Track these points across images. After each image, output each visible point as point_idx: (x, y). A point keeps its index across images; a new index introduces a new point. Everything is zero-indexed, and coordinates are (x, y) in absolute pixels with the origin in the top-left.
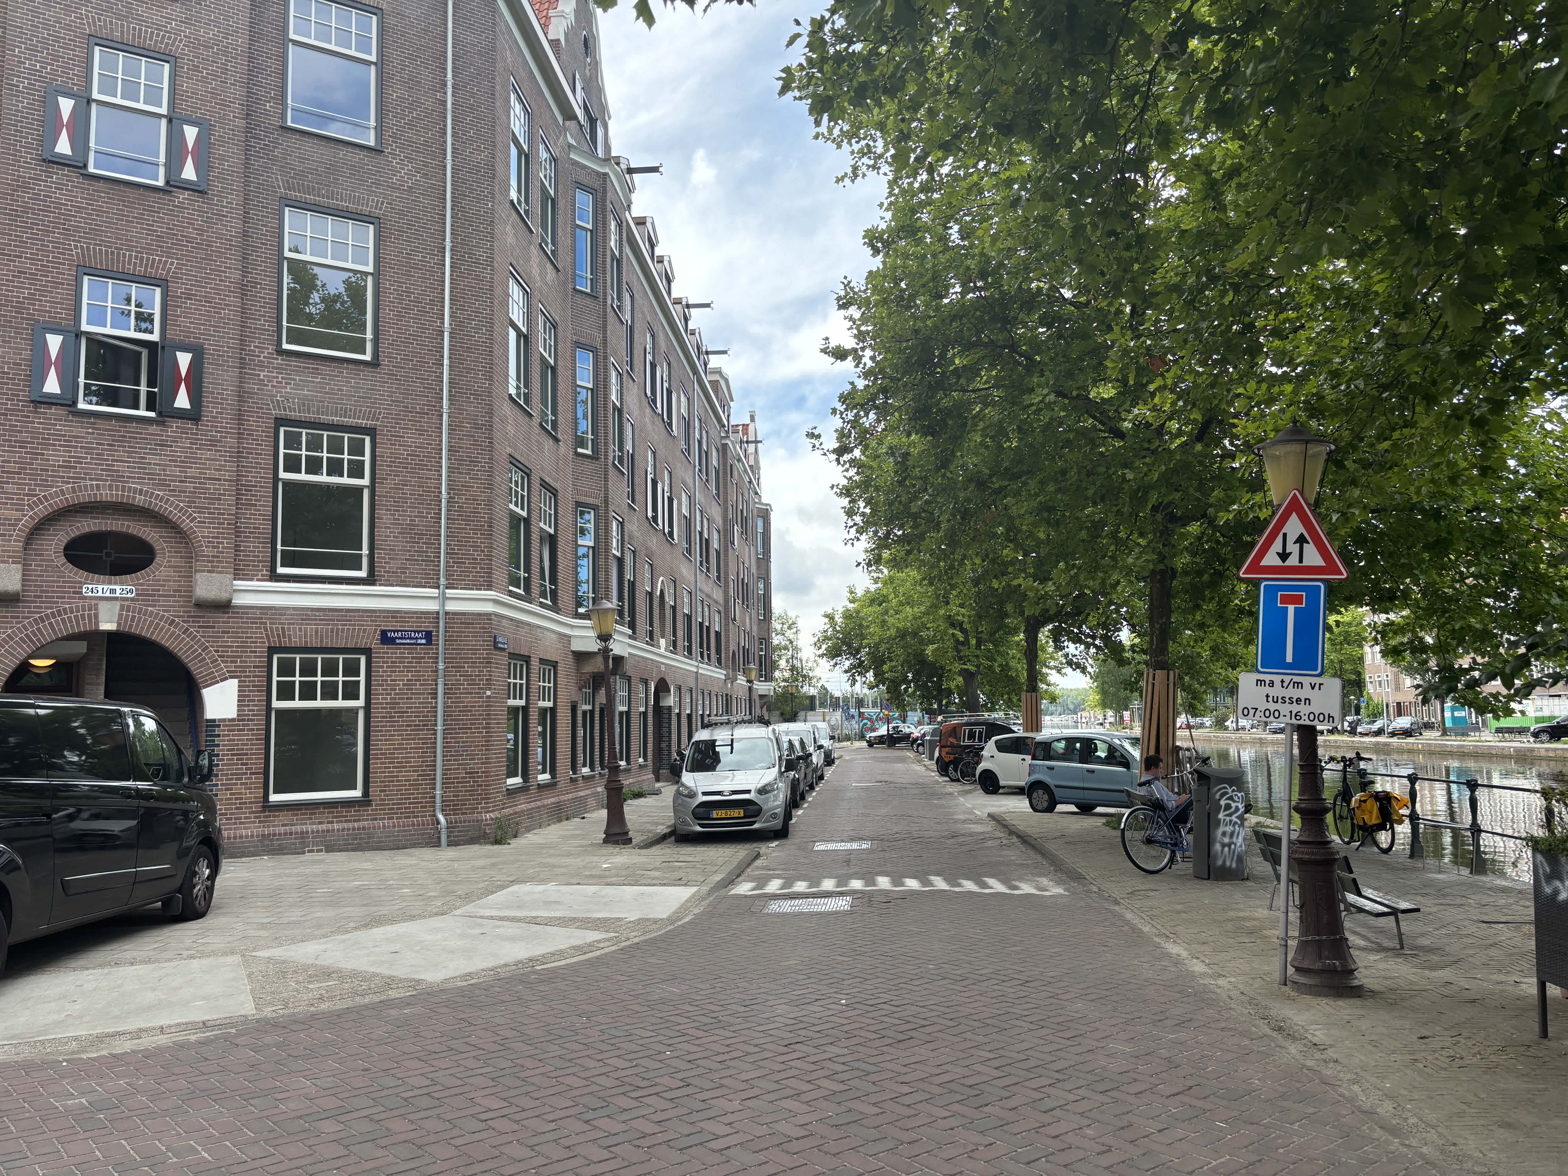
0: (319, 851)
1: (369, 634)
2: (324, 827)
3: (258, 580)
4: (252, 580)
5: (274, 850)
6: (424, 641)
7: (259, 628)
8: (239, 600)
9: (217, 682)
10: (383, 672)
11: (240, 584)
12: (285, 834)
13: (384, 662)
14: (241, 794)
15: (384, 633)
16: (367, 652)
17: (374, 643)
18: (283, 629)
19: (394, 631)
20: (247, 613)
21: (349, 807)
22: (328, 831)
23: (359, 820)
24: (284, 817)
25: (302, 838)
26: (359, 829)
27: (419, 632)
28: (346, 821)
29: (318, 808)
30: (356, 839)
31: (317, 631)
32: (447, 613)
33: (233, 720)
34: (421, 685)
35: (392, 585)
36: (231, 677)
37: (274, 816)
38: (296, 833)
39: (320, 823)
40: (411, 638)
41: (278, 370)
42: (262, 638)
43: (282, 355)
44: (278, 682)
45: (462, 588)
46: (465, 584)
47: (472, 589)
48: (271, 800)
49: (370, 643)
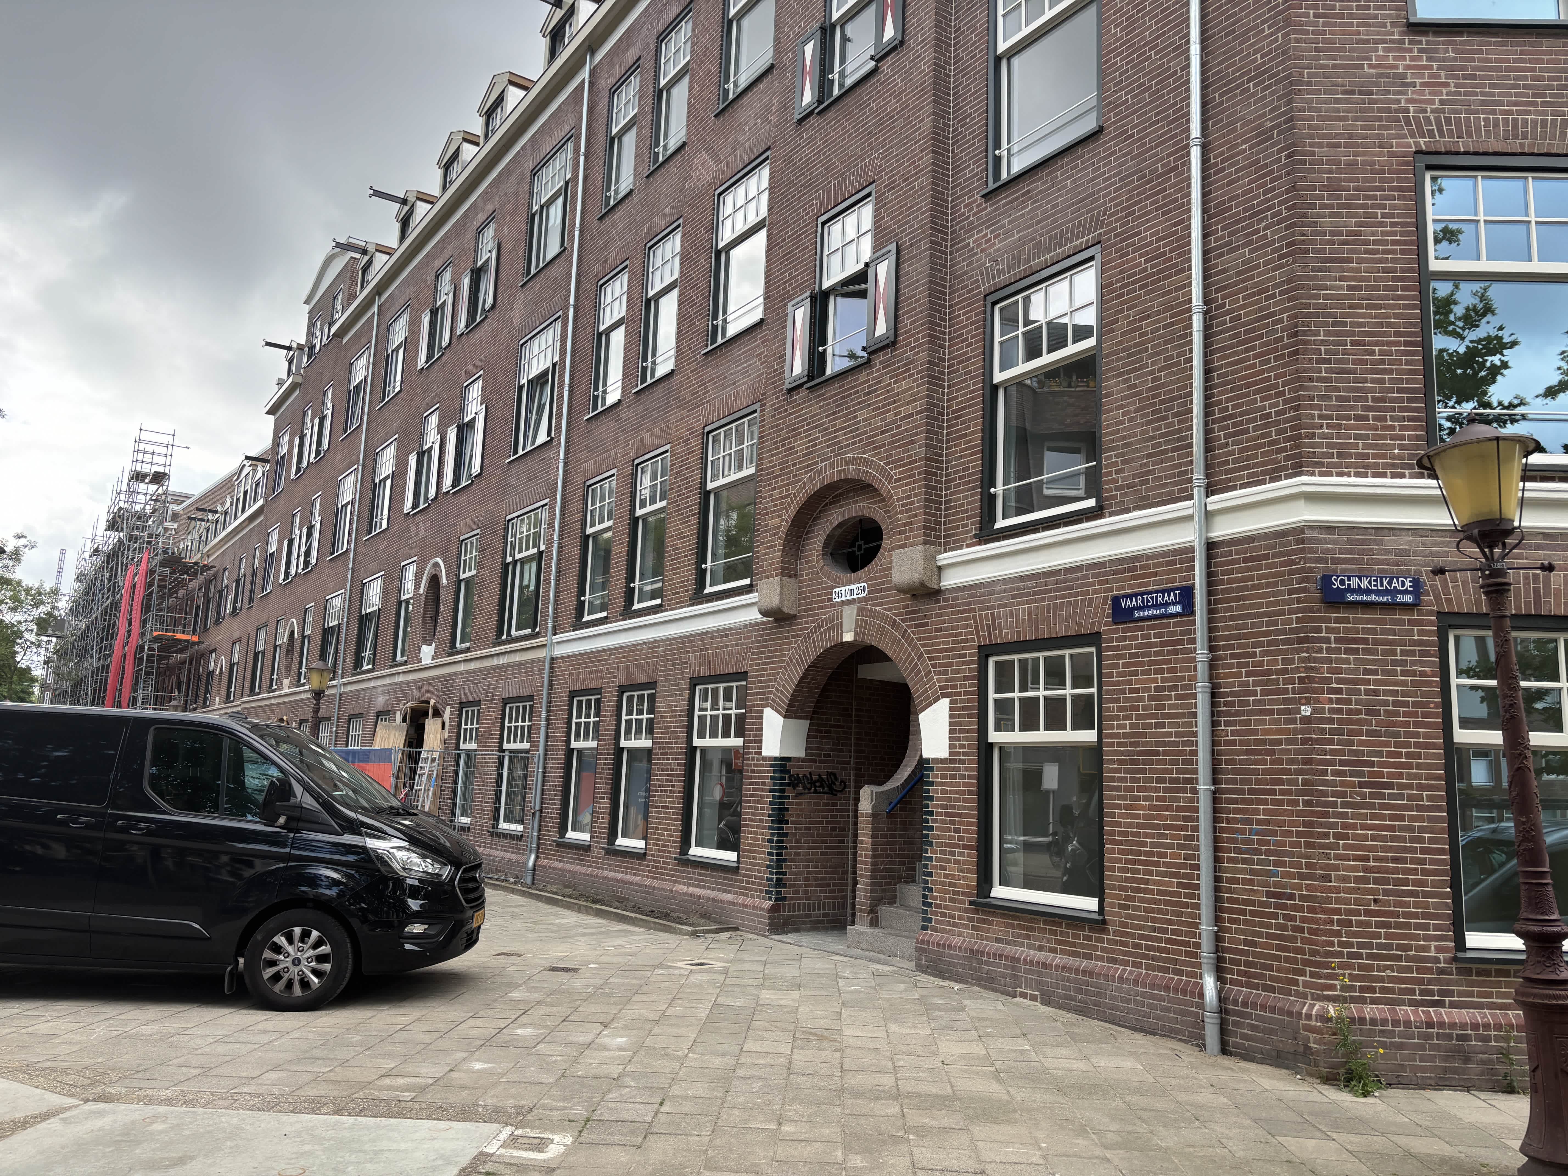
0: (1033, 998)
1: (1097, 607)
2: (1040, 956)
3: (968, 546)
4: (960, 548)
5: (982, 979)
6: (1177, 609)
7: (968, 619)
8: (950, 580)
9: (930, 704)
10: (1120, 674)
11: (944, 558)
12: (995, 955)
13: (1119, 657)
14: (953, 877)
15: (1116, 600)
16: (1093, 638)
17: (1101, 621)
18: (992, 614)
19: (1131, 596)
20: (957, 598)
21: (1076, 927)
22: (1044, 965)
23: (1090, 957)
24: (997, 927)
25: (1013, 968)
26: (1085, 972)
27: (1169, 591)
28: (1074, 954)
29: (1038, 922)
30: (1079, 991)
31: (1030, 614)
32: (1211, 546)
33: (944, 761)
34: (1178, 697)
35: (1128, 511)
36: (944, 696)
37: (989, 923)
38: (1007, 957)
39: (1041, 948)
40: (1157, 606)
41: (987, 223)
42: (971, 633)
43: (990, 199)
44: (996, 700)
45: (1243, 486)
46: (1249, 476)
47: (1262, 482)
48: (993, 894)
49: (1100, 624)
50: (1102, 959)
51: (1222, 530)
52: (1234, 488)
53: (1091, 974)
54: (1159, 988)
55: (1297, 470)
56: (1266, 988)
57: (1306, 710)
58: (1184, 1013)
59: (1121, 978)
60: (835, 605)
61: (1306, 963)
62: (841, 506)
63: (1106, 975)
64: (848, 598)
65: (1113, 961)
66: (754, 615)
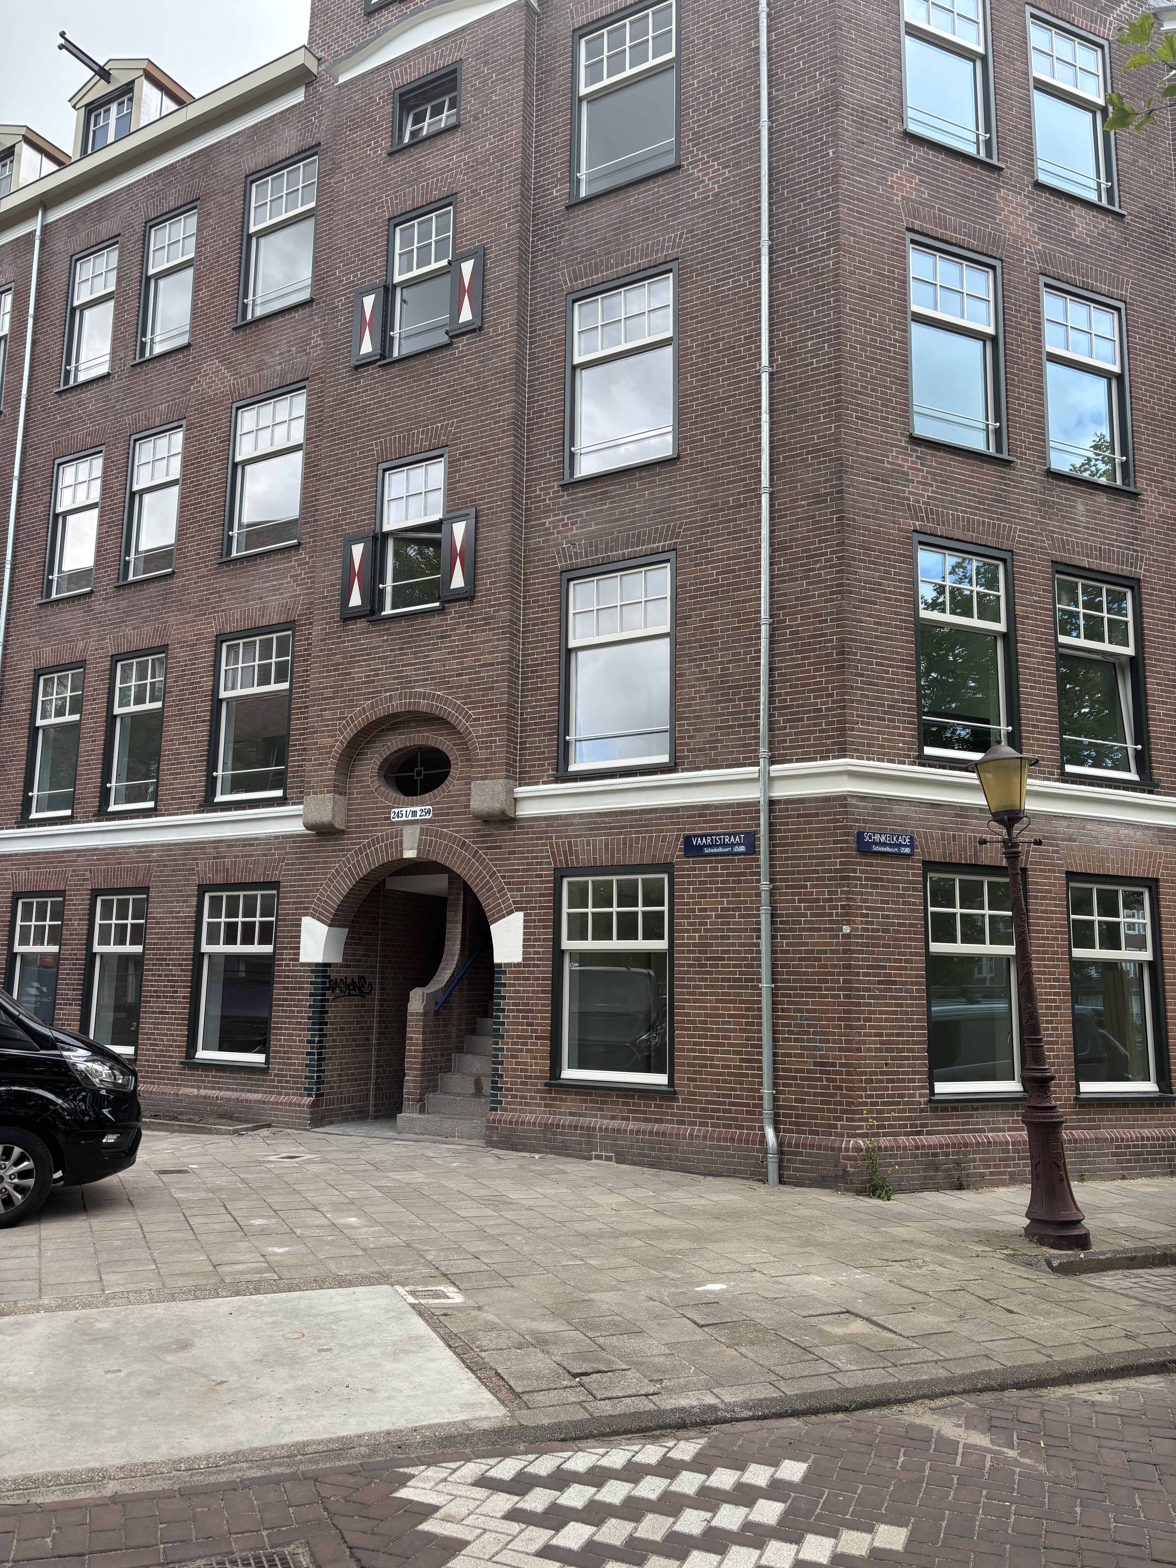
0: (609, 1159)
1: (670, 843)
2: (615, 1124)
3: (544, 783)
4: (537, 784)
5: (557, 1147)
6: (742, 849)
7: (544, 845)
8: (526, 811)
9: (503, 917)
10: (689, 897)
11: (522, 791)
12: (570, 1126)
13: (689, 883)
14: (525, 1064)
15: (688, 839)
16: (667, 867)
17: (676, 854)
18: (569, 842)
19: (701, 836)
20: (532, 827)
21: (648, 1098)
22: (619, 1131)
23: (661, 1121)
24: (571, 1103)
25: (589, 1136)
26: (658, 1134)
27: (735, 834)
28: (645, 1120)
29: (611, 1096)
30: (653, 1149)
31: (607, 844)
32: (772, 803)
33: (517, 965)
34: (741, 916)
35: (699, 769)
36: (518, 909)
37: (561, 1100)
38: (582, 1128)
39: (613, 1118)
40: (724, 845)
41: (565, 509)
42: (548, 857)
43: (567, 490)
44: (569, 914)
45: (798, 761)
46: (803, 753)
47: (815, 759)
48: (563, 1076)
49: (672, 856)
50: (672, 1122)
51: (781, 792)
52: (791, 761)
53: (664, 1134)
54: (725, 1140)
55: (842, 753)
56: (812, 1133)
57: (846, 929)
58: (746, 1158)
59: (691, 1135)
60: (393, 824)
61: (843, 1112)
62: (400, 734)
63: (678, 1135)
64: (410, 818)
65: (683, 1123)
66: (297, 827)
